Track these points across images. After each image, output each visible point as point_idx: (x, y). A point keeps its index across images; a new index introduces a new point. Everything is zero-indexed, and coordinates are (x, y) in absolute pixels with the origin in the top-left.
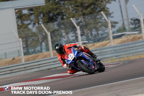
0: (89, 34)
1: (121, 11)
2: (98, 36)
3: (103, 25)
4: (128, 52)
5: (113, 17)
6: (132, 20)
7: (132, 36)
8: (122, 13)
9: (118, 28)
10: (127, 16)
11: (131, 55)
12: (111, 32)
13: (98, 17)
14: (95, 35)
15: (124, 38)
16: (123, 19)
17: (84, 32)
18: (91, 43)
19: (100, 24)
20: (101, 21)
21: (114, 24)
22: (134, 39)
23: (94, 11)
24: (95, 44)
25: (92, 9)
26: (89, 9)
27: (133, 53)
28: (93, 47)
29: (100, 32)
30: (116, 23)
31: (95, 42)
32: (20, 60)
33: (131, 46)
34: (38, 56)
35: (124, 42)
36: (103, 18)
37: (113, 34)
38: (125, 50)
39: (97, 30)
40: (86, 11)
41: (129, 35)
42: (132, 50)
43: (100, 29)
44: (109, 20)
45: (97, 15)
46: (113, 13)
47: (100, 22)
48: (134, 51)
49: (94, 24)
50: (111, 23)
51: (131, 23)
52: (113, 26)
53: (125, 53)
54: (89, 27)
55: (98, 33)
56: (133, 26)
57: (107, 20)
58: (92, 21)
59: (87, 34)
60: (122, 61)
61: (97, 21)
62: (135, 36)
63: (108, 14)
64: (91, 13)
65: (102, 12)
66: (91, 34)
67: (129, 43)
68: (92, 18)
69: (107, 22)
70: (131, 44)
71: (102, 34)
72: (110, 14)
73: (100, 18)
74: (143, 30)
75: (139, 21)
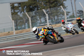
0: (53, 19)
1: (72, 5)
2: (58, 20)
3: (61, 14)
5: (67, 9)
6: (78, 11)
8: (72, 7)
9: (70, 16)
10: (76, 9)
12: (66, 18)
13: (59, 9)
14: (57, 20)
15: (74, 22)
16: (73, 10)
17: (50, 18)
18: (54, 24)
19: (59, 13)
20: (60, 11)
21: (68, 13)
23: (56, 5)
26: (53, 4)
28: (55, 26)
29: (60, 18)
30: (69, 12)
31: (56, 23)
32: (12, 33)
34: (23, 31)
36: (61, 10)
39: (58, 16)
40: (51, 5)
43: (60, 16)
44: (65, 11)
45: (58, 8)
46: (67, 7)
49: (56, 13)
50: (66, 12)
51: (78, 13)
52: (67, 15)
54: (53, 15)
56: (79, 15)
57: (64, 11)
59: (52, 19)
60: (72, 35)
61: (58, 11)
63: (64, 7)
64: (54, 7)
65: (61, 6)
66: (54, 19)
68: (55, 10)
69: (64, 12)
71: (61, 19)
72: (66, 7)
73: (60, 10)
75: (82, 12)
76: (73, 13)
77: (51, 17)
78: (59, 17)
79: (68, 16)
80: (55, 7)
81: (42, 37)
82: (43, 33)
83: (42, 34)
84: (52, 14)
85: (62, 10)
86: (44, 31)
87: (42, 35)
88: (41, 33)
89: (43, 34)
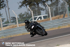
4: (10, 33)
5: (2, 16)
6: (12, 18)
7: (12, 26)
8: (7, 14)
10: (9, 16)
11: (12, 35)
15: (8, 27)
16: (7, 17)
22: (13, 27)
27: (13, 34)
30: (4, 19)
33: (12, 30)
35: (8, 28)
38: (9, 32)
41: (10, 25)
42: (12, 32)
46: (2, 14)
48: (13, 33)
50: (2, 19)
51: (11, 19)
53: (9, 34)
56: (13, 21)
60: (7, 38)
62: (13, 25)
67: (11, 29)
70: (12, 29)
74: (17, 23)
75: (15, 18)
76: (8, 20)
79: (4, 22)
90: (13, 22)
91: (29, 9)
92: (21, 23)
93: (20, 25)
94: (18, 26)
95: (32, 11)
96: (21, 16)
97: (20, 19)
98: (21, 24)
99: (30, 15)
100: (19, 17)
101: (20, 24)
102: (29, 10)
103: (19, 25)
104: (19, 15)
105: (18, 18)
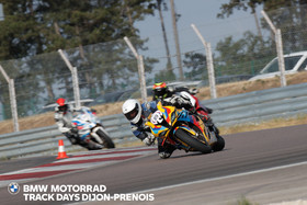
0: (96, 85)
1: (165, 36)
2: (116, 88)
3: (125, 66)
5: (147, 49)
6: (187, 55)
8: (166, 41)
9: (158, 72)
10: (178, 47)
12: (144, 83)
13: (117, 48)
14: (109, 87)
16: (168, 54)
17: (85, 80)
18: (100, 104)
19: (119, 63)
20: (121, 56)
21: (150, 64)
23: (107, 35)
24: (110, 105)
25: (102, 31)
26: (97, 31)
28: (105, 112)
29: (119, 81)
30: (154, 61)
31: (108, 100)
36: (127, 51)
37: (147, 84)
40: (89, 36)
43: (120, 73)
44: (139, 55)
45: (113, 45)
46: (147, 40)
47: (120, 60)
49: (107, 62)
50: (144, 61)
51: (185, 62)
52: (148, 69)
54: (95, 69)
55: (114, 83)
56: (190, 70)
57: (136, 55)
58: (101, 56)
59: (91, 84)
61: (114, 57)
63: (138, 44)
64: (100, 40)
65: (126, 38)
66: (101, 85)
68: (103, 51)
69: (136, 59)
71: (123, 86)
72: (142, 43)
73: (121, 52)
74: (212, 79)
75: (202, 58)
76: (169, 64)
77: (88, 78)
78: (118, 77)
79: (152, 76)
80: (103, 41)
81: (160, 131)
82: (162, 117)
83: (160, 121)
84: (91, 66)
85: (130, 52)
86: (168, 111)
87: (159, 124)
88: (155, 118)
89: (164, 123)
90: (191, 76)
91: (263, 19)
92: (227, 81)
93: (223, 89)
94: (215, 95)
95: (279, 31)
96: (227, 49)
97: (224, 64)
98: (229, 84)
99: (267, 45)
100: (218, 54)
101: (221, 86)
102: (265, 25)
103: (218, 91)
104: (220, 44)
105: (216, 57)
